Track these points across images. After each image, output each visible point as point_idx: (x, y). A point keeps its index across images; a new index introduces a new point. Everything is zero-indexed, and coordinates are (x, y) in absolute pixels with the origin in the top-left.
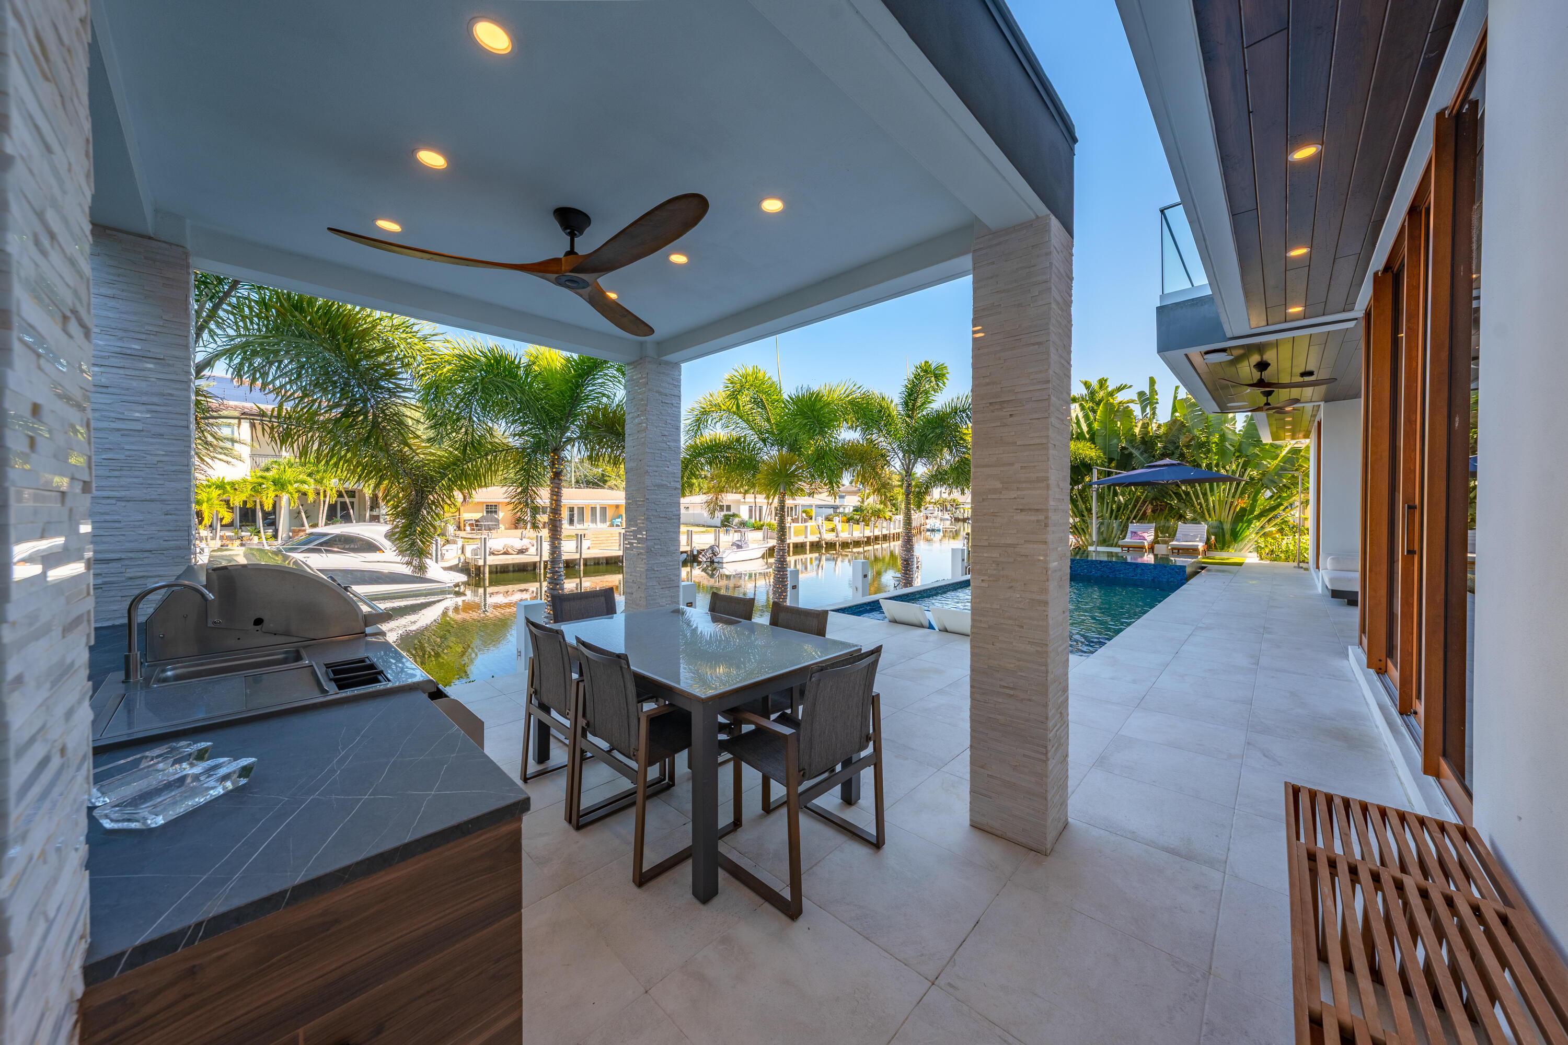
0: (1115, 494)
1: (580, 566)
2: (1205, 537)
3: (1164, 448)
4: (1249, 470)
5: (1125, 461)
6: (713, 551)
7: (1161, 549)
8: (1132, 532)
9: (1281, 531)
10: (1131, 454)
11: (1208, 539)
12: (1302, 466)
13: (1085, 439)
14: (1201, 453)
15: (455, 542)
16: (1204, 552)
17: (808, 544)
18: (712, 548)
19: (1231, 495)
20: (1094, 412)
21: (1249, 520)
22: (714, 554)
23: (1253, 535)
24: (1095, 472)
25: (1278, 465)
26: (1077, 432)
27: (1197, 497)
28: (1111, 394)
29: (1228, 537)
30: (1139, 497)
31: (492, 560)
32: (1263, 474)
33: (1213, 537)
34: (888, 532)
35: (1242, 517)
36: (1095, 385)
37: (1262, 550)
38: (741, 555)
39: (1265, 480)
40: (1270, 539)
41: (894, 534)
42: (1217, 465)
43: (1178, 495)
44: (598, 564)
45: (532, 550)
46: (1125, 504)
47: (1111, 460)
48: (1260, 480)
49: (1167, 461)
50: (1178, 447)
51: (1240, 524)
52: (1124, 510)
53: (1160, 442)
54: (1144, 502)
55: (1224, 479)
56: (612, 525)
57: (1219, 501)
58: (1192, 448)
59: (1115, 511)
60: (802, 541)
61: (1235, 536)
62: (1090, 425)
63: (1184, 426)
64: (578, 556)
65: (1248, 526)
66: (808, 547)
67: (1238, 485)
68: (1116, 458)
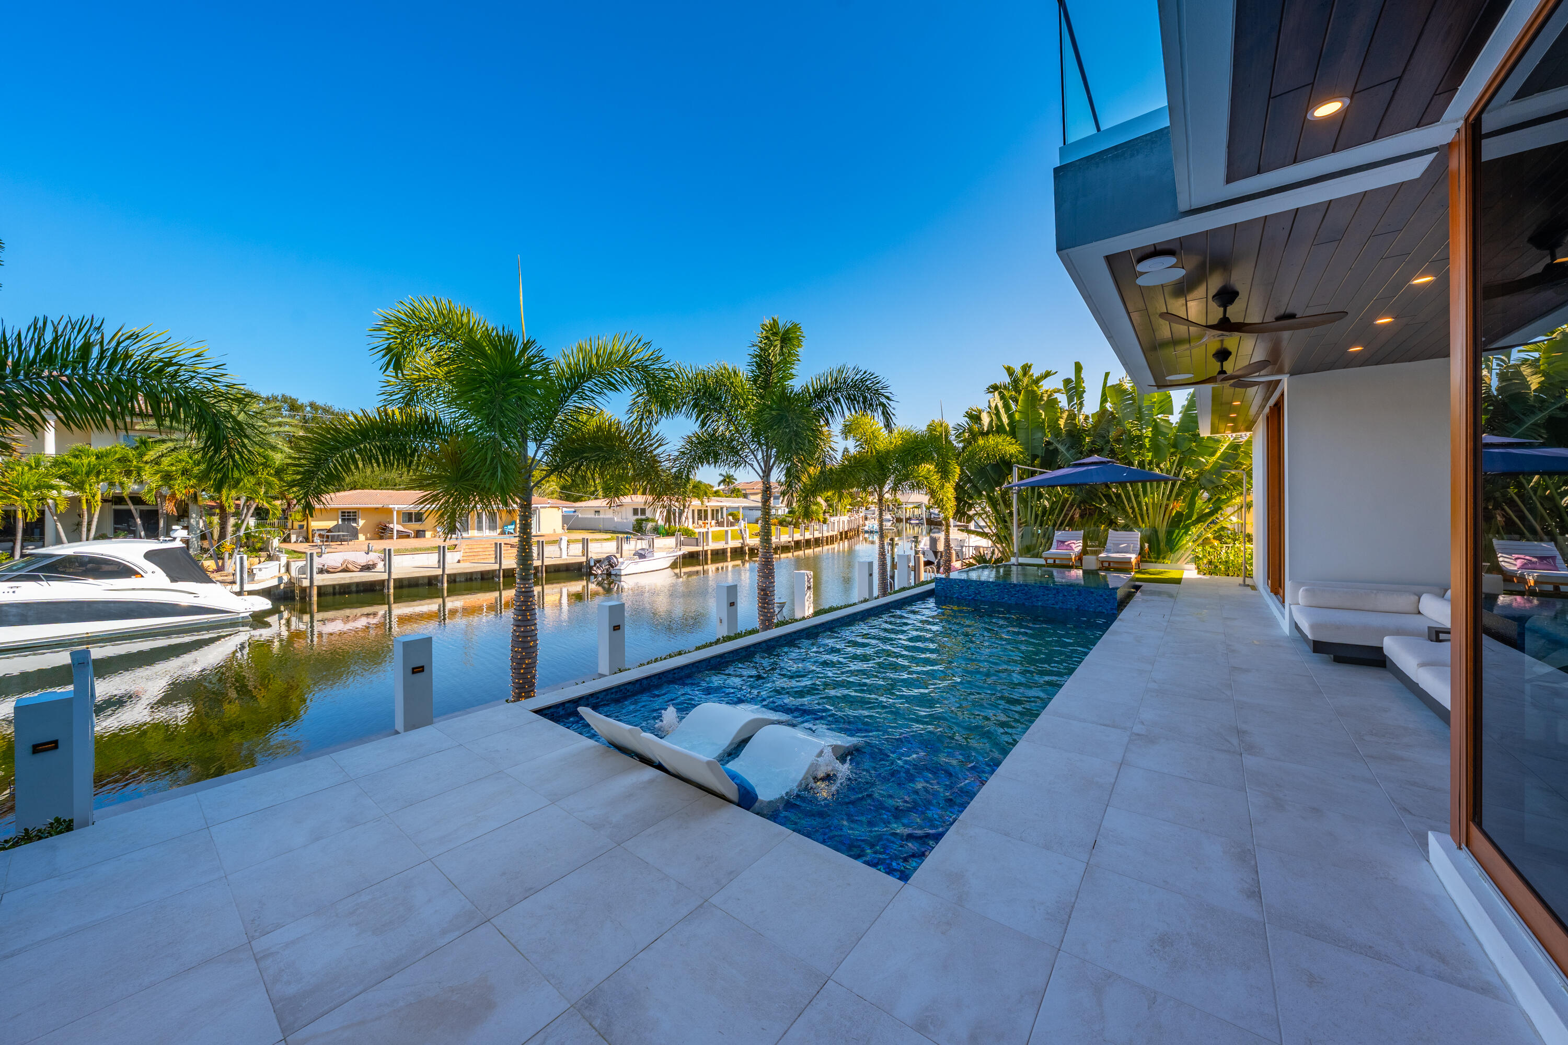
0: (1040, 496)
1: (442, 583)
2: (1139, 546)
3: (1093, 442)
4: (1184, 469)
5: (1050, 459)
6: (609, 562)
7: (1091, 562)
8: (1058, 541)
9: (1219, 538)
10: (1056, 450)
11: (1142, 548)
12: (1242, 464)
13: (1005, 432)
14: (1132, 449)
15: (278, 559)
16: (1138, 564)
17: (729, 550)
18: (609, 558)
19: (1166, 497)
20: (1016, 401)
21: (1186, 525)
22: (612, 565)
23: (1190, 544)
24: (1015, 470)
25: (1216, 462)
26: (996, 424)
27: (1129, 500)
28: (1037, 382)
29: (1162, 545)
30: (1067, 500)
31: (321, 580)
32: (1201, 473)
33: (1147, 545)
34: (821, 535)
35: (1179, 523)
36: (1018, 371)
37: (1201, 562)
38: (644, 565)
39: (1203, 481)
40: (1208, 548)
41: (827, 537)
42: (1150, 463)
43: (1108, 497)
44: (471, 580)
45: (380, 566)
46: (1051, 507)
47: (1034, 457)
48: (1197, 479)
49: (1095, 458)
50: (1108, 442)
51: (1177, 531)
52: (1049, 515)
53: (1088, 435)
54: (1072, 505)
55: (1159, 479)
56: (503, 533)
57: (1153, 504)
58: (1123, 443)
59: (1040, 515)
60: (722, 547)
61: (1172, 545)
62: (1011, 417)
63: (1114, 418)
64: (440, 572)
65: (1186, 533)
66: (729, 554)
67: (1173, 485)
68: (1040, 455)
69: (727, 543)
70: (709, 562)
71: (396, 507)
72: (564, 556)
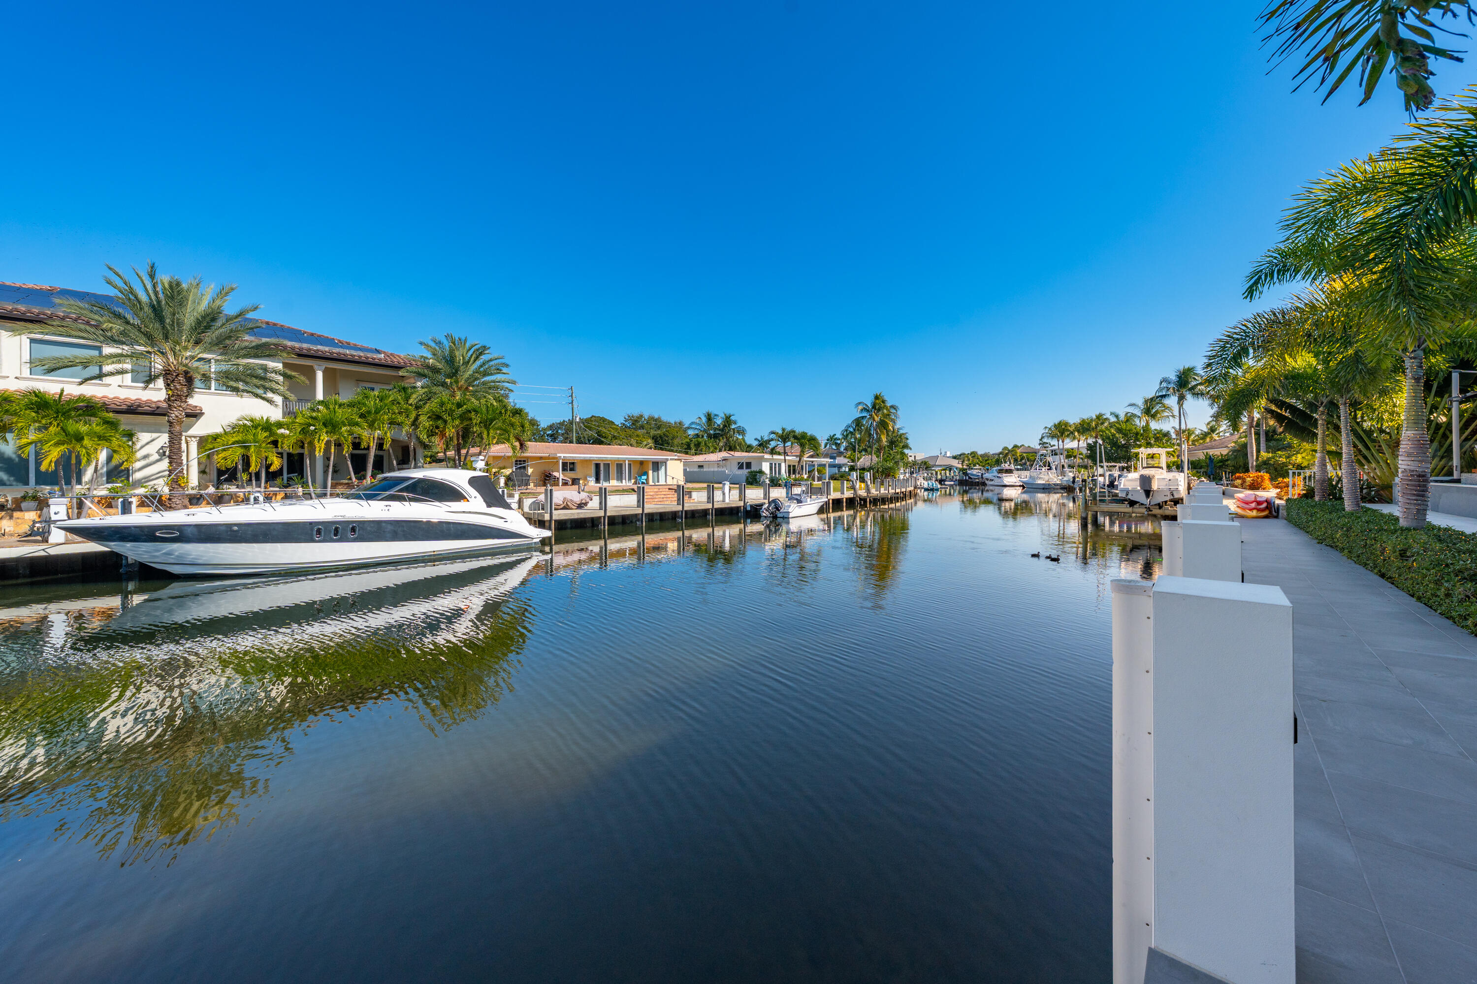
1: (641, 522)
18: (773, 503)
31: (557, 515)
38: (805, 509)
45: (592, 504)
64: (640, 511)
69: (843, 493)
70: (831, 510)
71: (562, 455)
72: (727, 500)
